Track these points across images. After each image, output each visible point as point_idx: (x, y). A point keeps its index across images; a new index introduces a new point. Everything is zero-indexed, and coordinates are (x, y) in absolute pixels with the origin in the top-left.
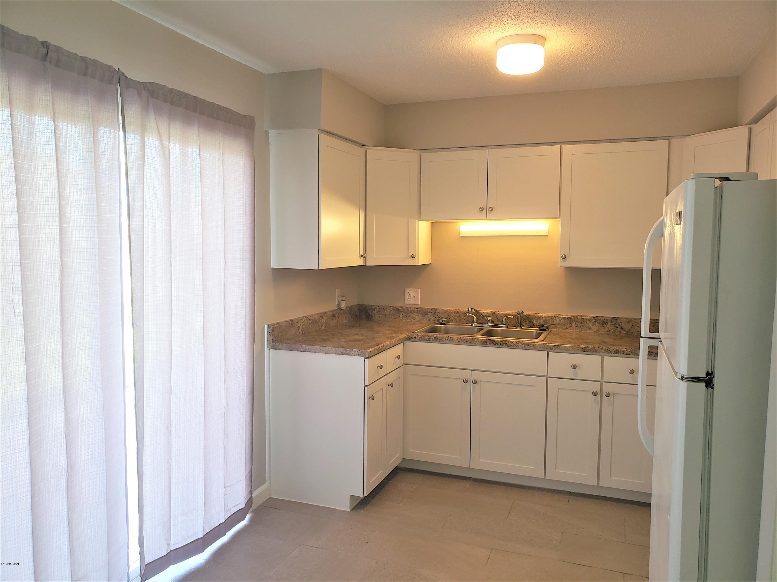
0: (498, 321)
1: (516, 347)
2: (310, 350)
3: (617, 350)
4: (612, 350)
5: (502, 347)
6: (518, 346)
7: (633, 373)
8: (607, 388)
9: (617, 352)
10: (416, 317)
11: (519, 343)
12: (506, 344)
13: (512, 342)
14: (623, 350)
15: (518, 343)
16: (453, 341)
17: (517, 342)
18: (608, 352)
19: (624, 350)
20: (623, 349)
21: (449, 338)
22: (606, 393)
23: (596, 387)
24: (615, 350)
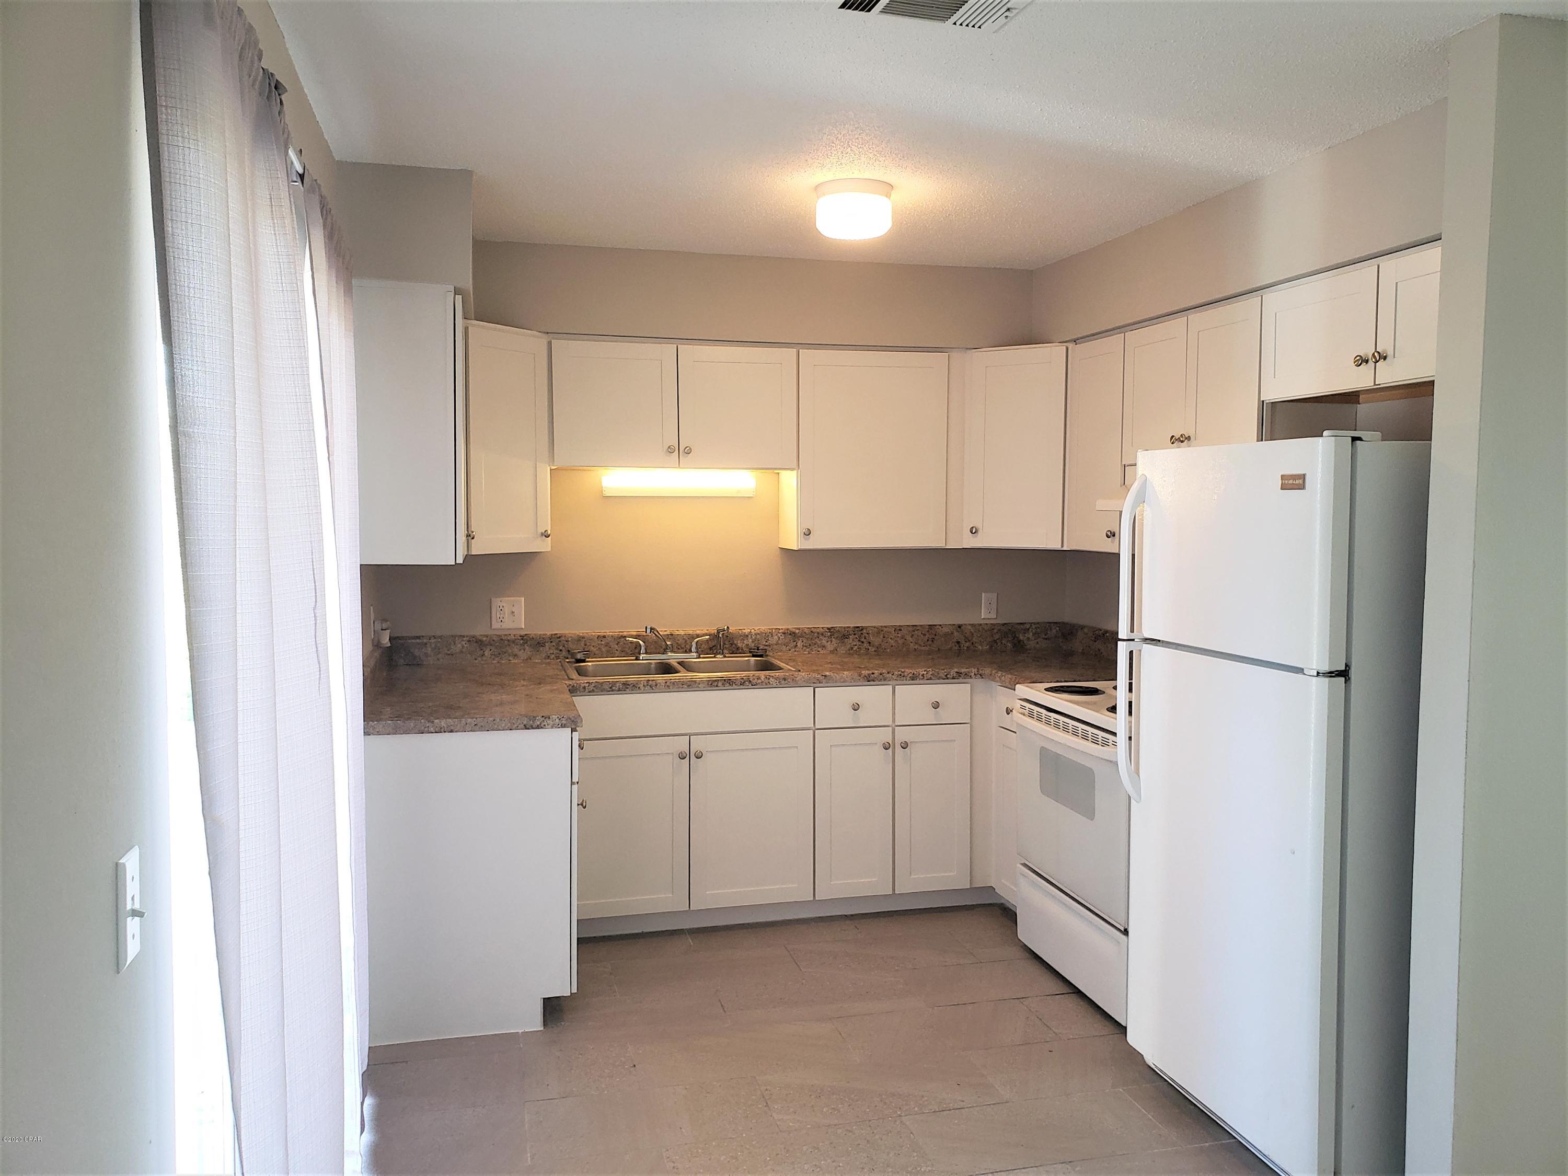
0: (679, 647)
1: (766, 684)
2: (452, 728)
3: (914, 674)
4: (908, 675)
5: (744, 687)
6: (769, 683)
7: (938, 707)
8: (902, 735)
9: (914, 678)
10: (520, 652)
11: (771, 679)
12: (750, 681)
13: (759, 678)
14: (922, 673)
15: (769, 679)
16: (658, 687)
17: (768, 677)
18: (902, 678)
19: (924, 672)
20: (922, 671)
21: (650, 682)
22: (902, 743)
23: (885, 735)
24: (911, 675)
